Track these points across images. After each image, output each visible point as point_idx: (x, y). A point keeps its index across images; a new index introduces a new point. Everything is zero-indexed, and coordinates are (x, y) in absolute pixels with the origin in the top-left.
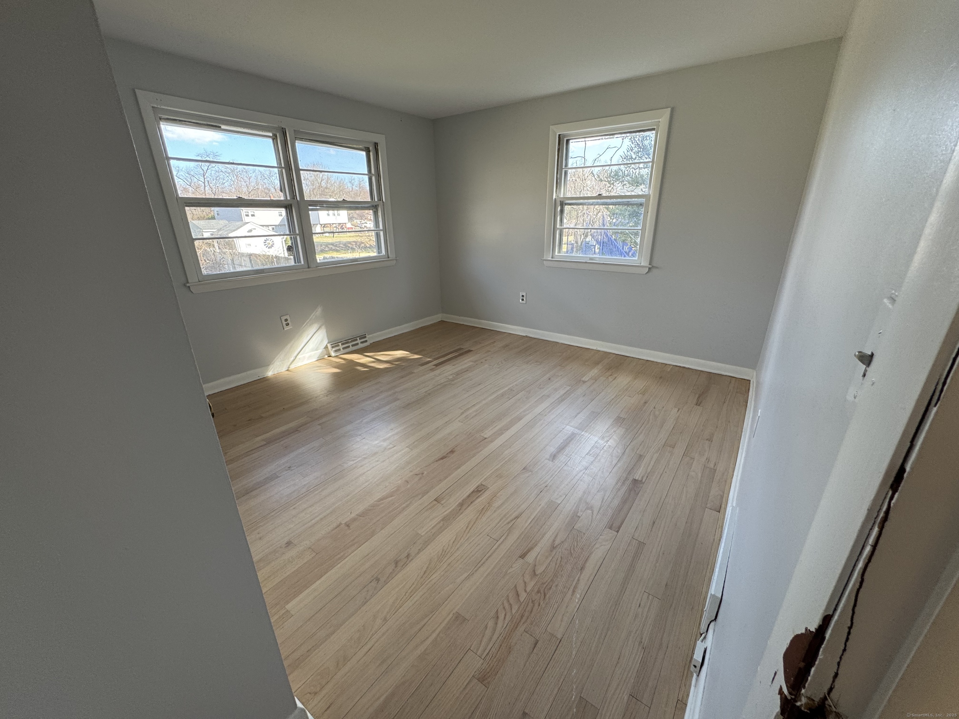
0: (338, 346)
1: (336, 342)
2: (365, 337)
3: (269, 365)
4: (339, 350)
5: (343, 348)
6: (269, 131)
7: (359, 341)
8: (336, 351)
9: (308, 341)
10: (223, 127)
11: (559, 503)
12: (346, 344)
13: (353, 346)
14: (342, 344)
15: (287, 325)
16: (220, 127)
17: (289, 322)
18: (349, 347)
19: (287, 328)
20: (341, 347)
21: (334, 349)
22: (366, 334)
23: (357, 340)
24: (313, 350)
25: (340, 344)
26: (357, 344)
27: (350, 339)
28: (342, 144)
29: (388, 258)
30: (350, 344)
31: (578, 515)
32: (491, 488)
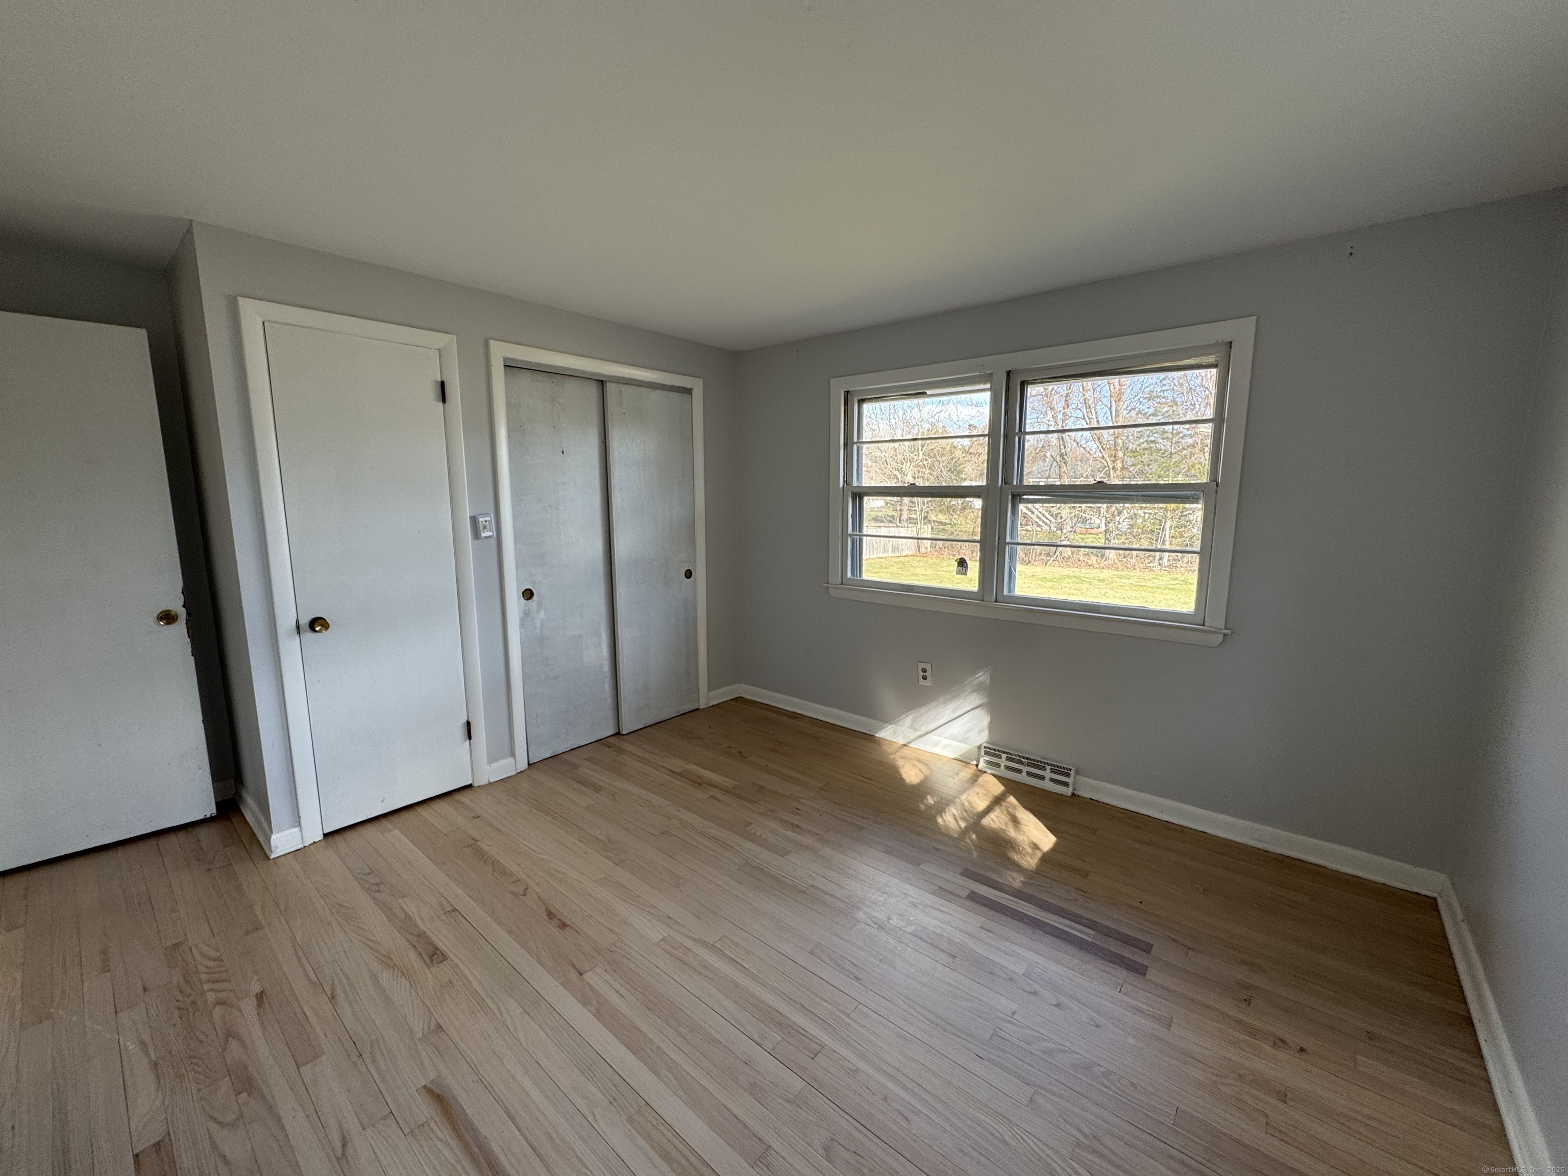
0: (1000, 757)
1: (997, 748)
2: (1068, 775)
3: (886, 722)
4: (998, 765)
5: (1007, 768)
6: (985, 383)
7: (1047, 774)
8: (989, 763)
9: (954, 718)
10: (929, 392)
11: (302, 1069)
12: (1016, 763)
13: (1029, 774)
14: (1008, 759)
15: (924, 679)
16: (925, 393)
17: (928, 674)
18: (1020, 771)
19: (922, 682)
20: (1003, 761)
21: (987, 758)
22: (1070, 770)
23: (1044, 769)
24: (954, 738)
25: (1004, 756)
26: (1042, 778)
27: (1027, 758)
28: (1130, 367)
29: (1203, 625)
30: (1025, 769)
31: (245, 1094)
32: (428, 971)
